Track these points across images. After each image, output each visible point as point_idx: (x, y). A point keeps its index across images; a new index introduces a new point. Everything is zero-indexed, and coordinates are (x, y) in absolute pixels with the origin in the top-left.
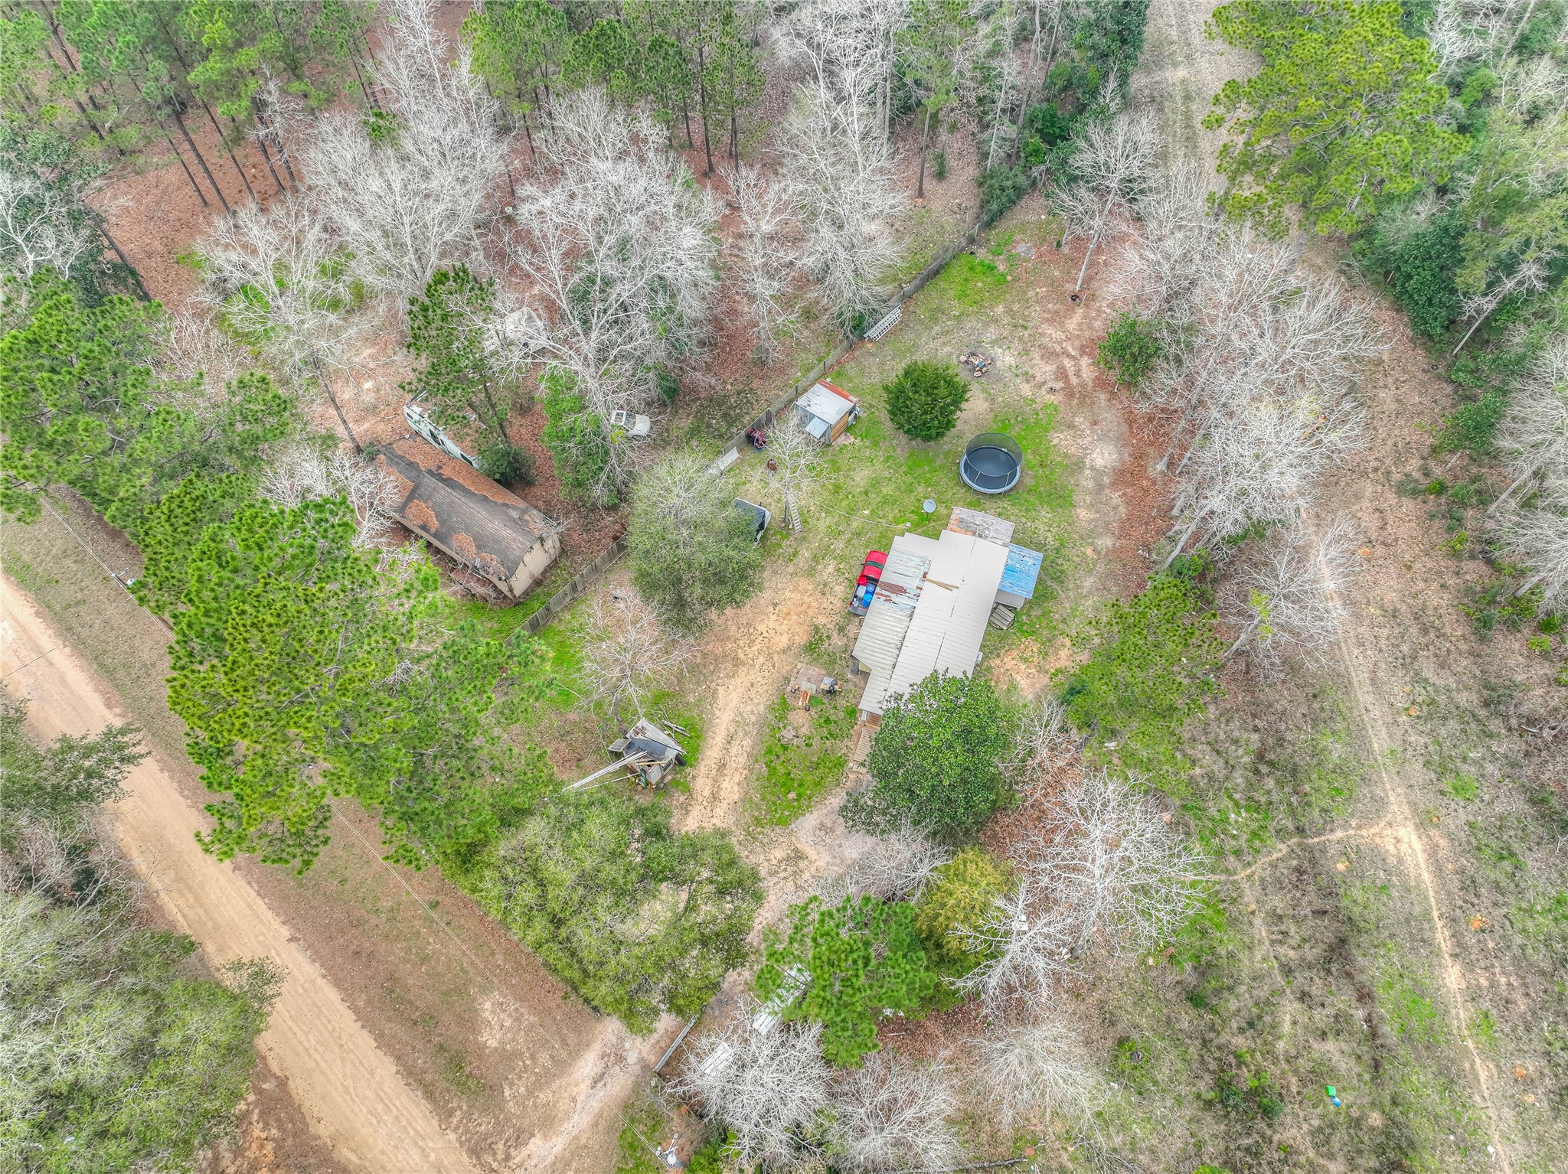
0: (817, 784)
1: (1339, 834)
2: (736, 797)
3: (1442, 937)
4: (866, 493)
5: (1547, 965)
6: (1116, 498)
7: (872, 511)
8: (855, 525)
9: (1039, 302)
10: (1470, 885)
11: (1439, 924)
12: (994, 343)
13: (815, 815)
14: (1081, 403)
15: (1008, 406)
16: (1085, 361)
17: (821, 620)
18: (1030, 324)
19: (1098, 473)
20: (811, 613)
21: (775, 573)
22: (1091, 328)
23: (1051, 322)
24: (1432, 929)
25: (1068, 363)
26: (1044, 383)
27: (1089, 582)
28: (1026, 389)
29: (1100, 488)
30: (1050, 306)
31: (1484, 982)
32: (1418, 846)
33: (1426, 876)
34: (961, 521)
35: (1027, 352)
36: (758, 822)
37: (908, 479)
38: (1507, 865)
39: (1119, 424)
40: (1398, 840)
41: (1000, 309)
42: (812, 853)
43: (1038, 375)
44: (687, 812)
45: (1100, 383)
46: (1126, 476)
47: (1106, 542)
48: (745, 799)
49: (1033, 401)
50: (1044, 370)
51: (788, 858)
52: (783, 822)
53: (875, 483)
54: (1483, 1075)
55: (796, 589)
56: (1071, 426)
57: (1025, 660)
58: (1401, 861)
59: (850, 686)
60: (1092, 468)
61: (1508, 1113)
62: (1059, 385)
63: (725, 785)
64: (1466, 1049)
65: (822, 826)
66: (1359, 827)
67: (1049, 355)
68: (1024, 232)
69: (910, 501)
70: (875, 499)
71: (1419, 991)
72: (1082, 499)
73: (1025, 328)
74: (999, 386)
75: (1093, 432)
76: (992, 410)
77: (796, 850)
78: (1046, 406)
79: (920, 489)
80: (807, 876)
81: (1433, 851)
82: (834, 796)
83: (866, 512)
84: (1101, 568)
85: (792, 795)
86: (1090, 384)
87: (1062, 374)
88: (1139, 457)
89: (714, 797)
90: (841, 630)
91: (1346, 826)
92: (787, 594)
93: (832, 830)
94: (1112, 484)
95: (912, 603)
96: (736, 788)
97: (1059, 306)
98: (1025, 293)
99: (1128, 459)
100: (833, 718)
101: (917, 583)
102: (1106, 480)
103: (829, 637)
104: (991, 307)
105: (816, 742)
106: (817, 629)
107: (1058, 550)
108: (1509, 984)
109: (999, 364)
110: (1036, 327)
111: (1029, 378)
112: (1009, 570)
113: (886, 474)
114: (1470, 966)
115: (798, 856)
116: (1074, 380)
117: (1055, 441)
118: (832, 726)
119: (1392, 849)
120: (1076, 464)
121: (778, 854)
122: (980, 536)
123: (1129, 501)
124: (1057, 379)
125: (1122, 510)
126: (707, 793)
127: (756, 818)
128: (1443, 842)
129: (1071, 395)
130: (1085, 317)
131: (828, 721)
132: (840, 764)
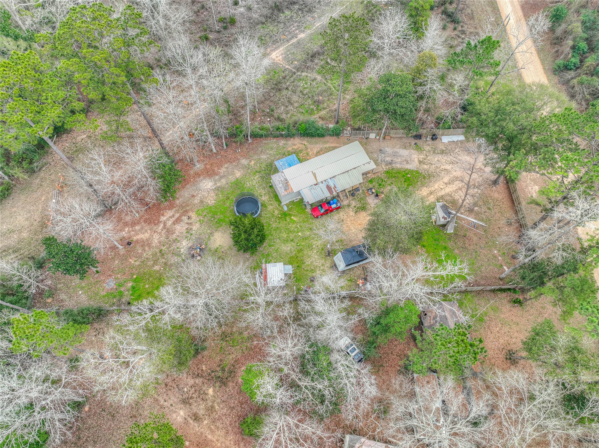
0: (399, 173)
1: (287, 67)
2: (425, 188)
3: (295, 40)
4: (292, 240)
5: (283, 24)
6: (223, 170)
7: (298, 232)
8: (308, 233)
9: (140, 256)
10: (275, 42)
11: (291, 43)
12: (179, 255)
13: (407, 167)
14: (188, 206)
15: (210, 227)
16: (163, 219)
17: (352, 213)
18: (157, 250)
19: (215, 181)
20: (353, 218)
21: (351, 241)
22: (142, 228)
23: (149, 245)
24: (294, 43)
25: (169, 223)
26: (187, 223)
27: (264, 157)
28: (195, 227)
29: (221, 177)
30: (140, 251)
31: (297, 31)
32: (274, 54)
33: (281, 49)
34: (286, 190)
35: (175, 241)
36: (424, 178)
37: (273, 232)
38: (263, 38)
39: (187, 189)
40: (277, 57)
41: (157, 268)
42: (416, 160)
43: (185, 228)
44: (442, 196)
45: (171, 207)
46: (209, 173)
47: (244, 162)
48: (423, 185)
49: (200, 221)
50: (180, 228)
51: (424, 164)
52: (417, 172)
53: (286, 241)
54: (318, 24)
55: (350, 229)
56: (202, 202)
57: (308, 154)
58: (282, 54)
59: (363, 188)
60: (215, 184)
61: (323, 18)
62: (185, 218)
63: (426, 194)
64: (316, 28)
65: (407, 163)
66: (281, 64)
67: (169, 232)
68: (96, 294)
69: (282, 224)
70: (292, 236)
71: (311, 39)
72: (232, 179)
73: (161, 251)
74: (203, 236)
75: (198, 194)
76: (216, 230)
77: (420, 163)
78: (199, 215)
79: (274, 226)
80: (422, 157)
81: (272, 51)
82: (397, 167)
83: (300, 234)
84: (256, 157)
85: (409, 176)
86: (175, 209)
87: (178, 221)
88: (197, 175)
89: (431, 193)
90: (349, 206)
91: (284, 67)
92: (354, 231)
93: (406, 160)
94: (217, 174)
95: (329, 180)
96: (423, 190)
97: (138, 247)
98: (139, 266)
99: (202, 177)
100: (377, 185)
101: (321, 185)
102: (217, 177)
103: (355, 207)
104: (158, 271)
105: (389, 182)
106: (356, 212)
107: (260, 172)
108: (293, 27)
109: (190, 245)
110: (157, 247)
111: (188, 230)
112: (290, 165)
113: (278, 240)
114: (296, 34)
115: (420, 162)
116: (177, 215)
117: (213, 202)
118: (380, 182)
119: (281, 57)
120: (218, 190)
121: (425, 166)
122: (286, 180)
123: (220, 166)
124: (182, 221)
125: (226, 166)
126: (432, 196)
127: (424, 179)
128: (269, 50)
129: (187, 211)
130: (137, 234)
131: (380, 185)
132: (387, 172)
